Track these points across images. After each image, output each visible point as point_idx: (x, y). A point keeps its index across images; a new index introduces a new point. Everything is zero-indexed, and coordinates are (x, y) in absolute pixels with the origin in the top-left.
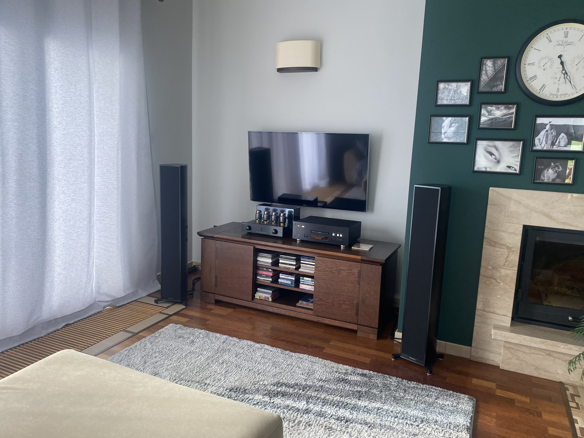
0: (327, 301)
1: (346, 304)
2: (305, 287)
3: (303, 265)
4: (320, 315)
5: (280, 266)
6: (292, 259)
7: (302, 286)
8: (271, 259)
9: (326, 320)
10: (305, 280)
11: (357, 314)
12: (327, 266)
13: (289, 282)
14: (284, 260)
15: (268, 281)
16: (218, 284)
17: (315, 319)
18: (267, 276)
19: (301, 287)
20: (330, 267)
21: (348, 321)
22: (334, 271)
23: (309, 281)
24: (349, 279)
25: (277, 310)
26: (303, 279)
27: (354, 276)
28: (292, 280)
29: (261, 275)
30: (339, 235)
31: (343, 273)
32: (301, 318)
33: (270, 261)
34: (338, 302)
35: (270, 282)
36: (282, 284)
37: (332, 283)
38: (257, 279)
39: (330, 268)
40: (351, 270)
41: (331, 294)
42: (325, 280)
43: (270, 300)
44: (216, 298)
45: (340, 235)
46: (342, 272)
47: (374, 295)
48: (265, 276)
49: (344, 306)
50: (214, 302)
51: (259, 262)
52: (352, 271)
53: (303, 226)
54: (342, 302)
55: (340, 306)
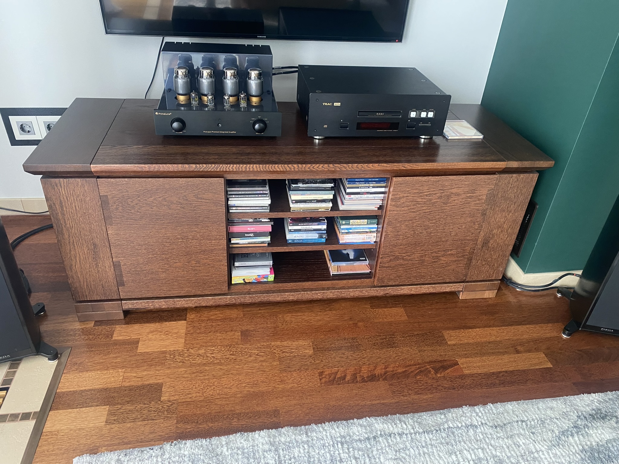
0: (409, 258)
1: (449, 254)
2: (352, 239)
3: (352, 196)
4: (390, 283)
5: (292, 209)
6: (325, 189)
7: (345, 237)
8: (268, 198)
9: (402, 289)
10: (352, 225)
11: (468, 265)
12: (421, 193)
13: (314, 236)
14: (302, 195)
15: (263, 243)
16: (125, 279)
17: (380, 292)
18: (257, 234)
19: (343, 240)
20: (428, 193)
21: (448, 280)
22: (435, 200)
23: (361, 226)
24: (465, 210)
25: (293, 295)
26: (349, 224)
27: (478, 202)
28: (320, 230)
29: (241, 235)
30: (425, 113)
31: (454, 201)
32: (349, 297)
33: (267, 201)
34: (434, 255)
35: (266, 245)
36: (294, 243)
37: (427, 223)
38: (231, 246)
39: (427, 195)
40: (473, 191)
41: (419, 244)
42: (411, 220)
43: (271, 278)
44: (126, 307)
45: (429, 113)
46: (454, 198)
47: (510, 227)
48: (252, 235)
49: (445, 259)
50: (122, 316)
51: (234, 208)
52: (475, 193)
53: (336, 104)
54: (443, 253)
55: (435, 261)
